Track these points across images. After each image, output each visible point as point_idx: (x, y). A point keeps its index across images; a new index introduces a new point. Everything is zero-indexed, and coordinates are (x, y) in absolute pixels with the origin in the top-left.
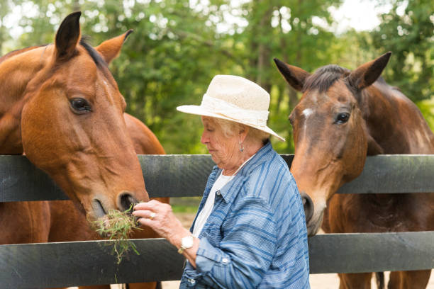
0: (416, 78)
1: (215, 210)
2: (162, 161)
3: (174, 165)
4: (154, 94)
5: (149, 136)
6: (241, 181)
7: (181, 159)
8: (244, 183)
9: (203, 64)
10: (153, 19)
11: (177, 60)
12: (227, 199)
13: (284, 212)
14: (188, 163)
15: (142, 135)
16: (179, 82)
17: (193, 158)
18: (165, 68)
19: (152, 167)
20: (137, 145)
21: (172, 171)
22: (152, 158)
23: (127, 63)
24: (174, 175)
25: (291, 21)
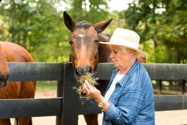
0: (143, 31)
1: (115, 90)
2: (32, 65)
3: (37, 67)
4: (30, 37)
5: (28, 55)
6: (128, 77)
7: (40, 65)
8: (130, 78)
9: (52, 24)
10: (30, 4)
11: (40, 22)
12: (122, 86)
13: (147, 90)
14: (44, 66)
15: (25, 55)
16: (41, 31)
17: (46, 64)
18: (35, 26)
19: (27, 68)
20: (22, 59)
21: (36, 70)
22: (27, 64)
23: (18, 23)
24: (37, 71)
25: (90, 6)
